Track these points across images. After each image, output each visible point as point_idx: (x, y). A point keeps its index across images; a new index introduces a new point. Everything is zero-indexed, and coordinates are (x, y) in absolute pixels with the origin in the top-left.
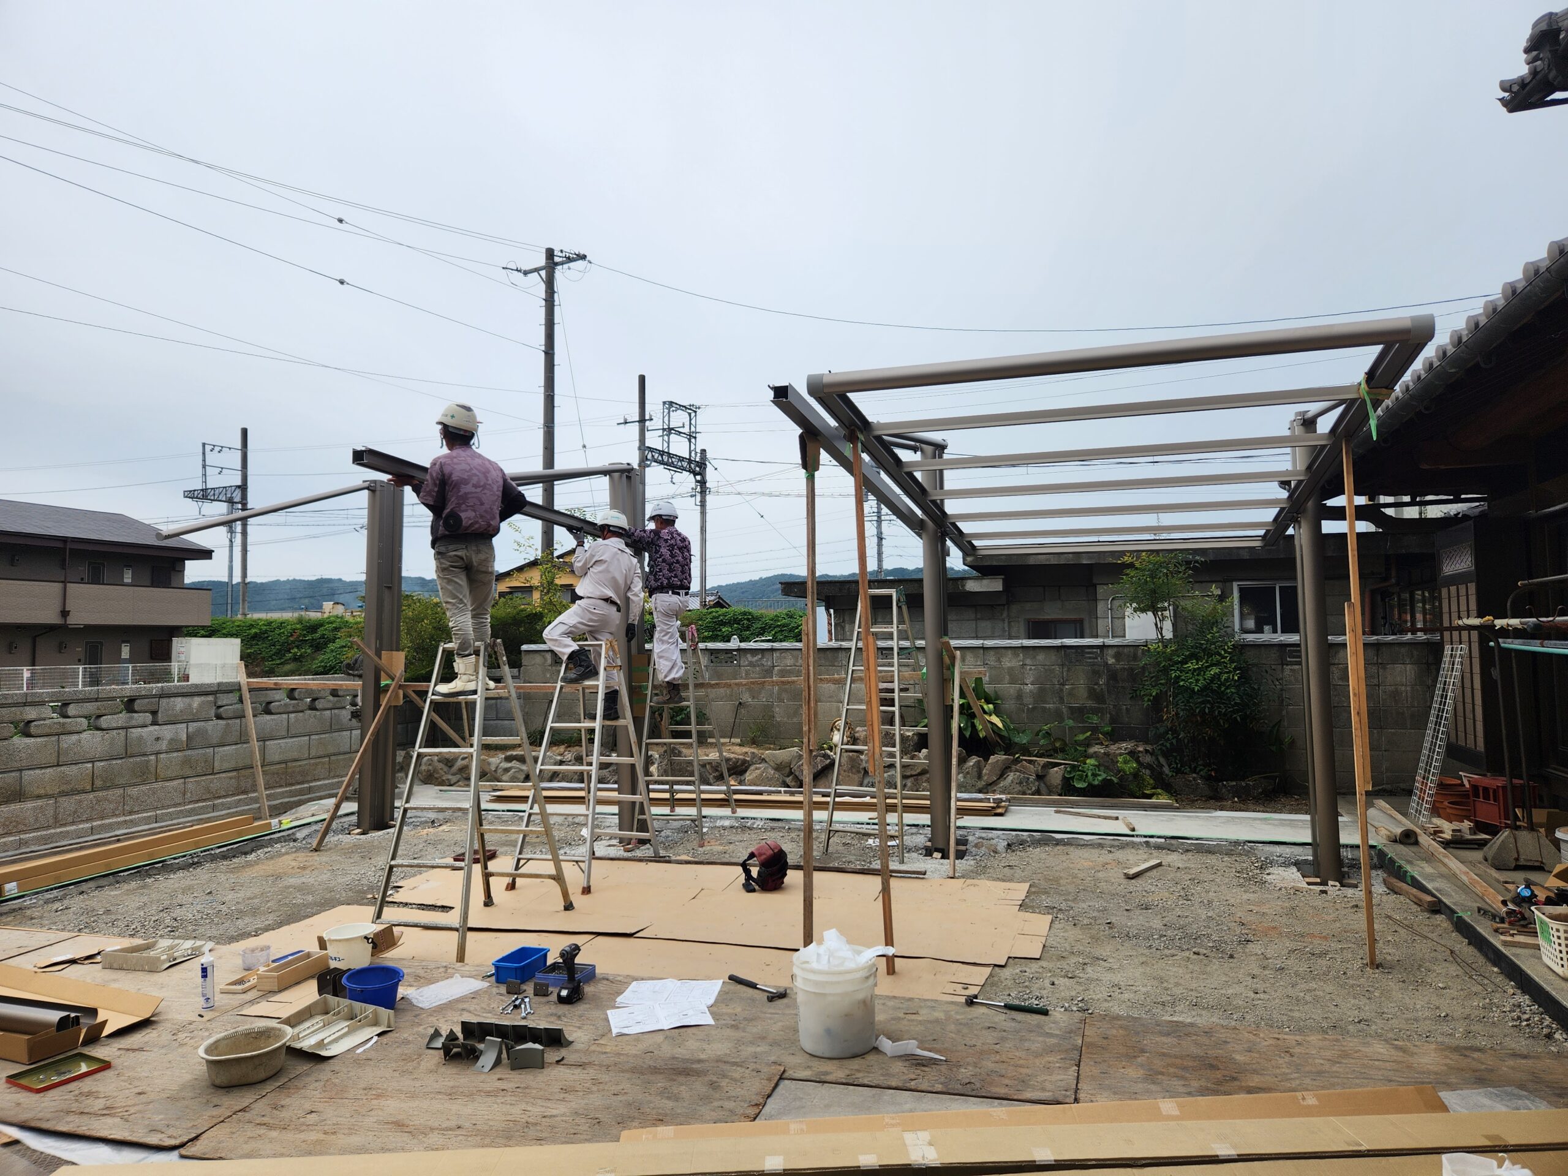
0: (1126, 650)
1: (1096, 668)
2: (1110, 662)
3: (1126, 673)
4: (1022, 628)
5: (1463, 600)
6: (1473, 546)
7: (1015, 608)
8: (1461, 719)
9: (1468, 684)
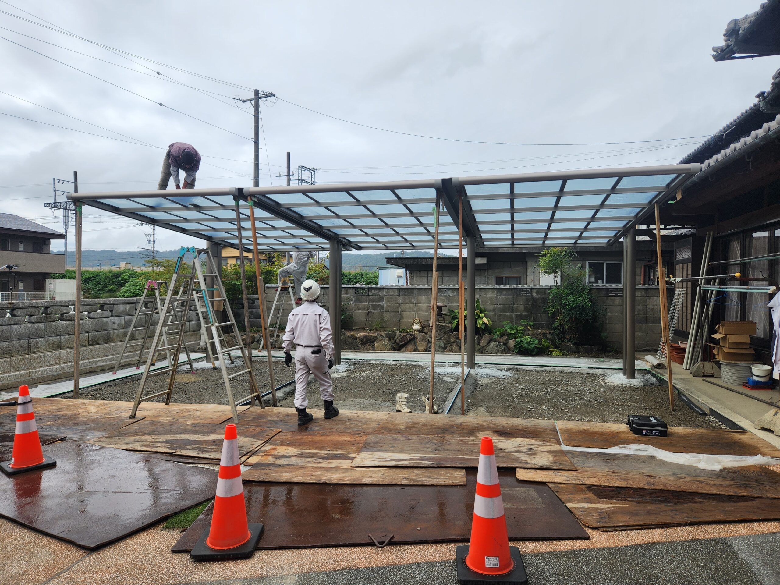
0: (541, 290)
1: (528, 298)
2: (534, 295)
3: (541, 300)
4: (493, 280)
5: (685, 270)
6: (691, 248)
7: (491, 271)
8: (681, 319)
9: (685, 304)
